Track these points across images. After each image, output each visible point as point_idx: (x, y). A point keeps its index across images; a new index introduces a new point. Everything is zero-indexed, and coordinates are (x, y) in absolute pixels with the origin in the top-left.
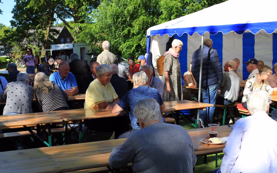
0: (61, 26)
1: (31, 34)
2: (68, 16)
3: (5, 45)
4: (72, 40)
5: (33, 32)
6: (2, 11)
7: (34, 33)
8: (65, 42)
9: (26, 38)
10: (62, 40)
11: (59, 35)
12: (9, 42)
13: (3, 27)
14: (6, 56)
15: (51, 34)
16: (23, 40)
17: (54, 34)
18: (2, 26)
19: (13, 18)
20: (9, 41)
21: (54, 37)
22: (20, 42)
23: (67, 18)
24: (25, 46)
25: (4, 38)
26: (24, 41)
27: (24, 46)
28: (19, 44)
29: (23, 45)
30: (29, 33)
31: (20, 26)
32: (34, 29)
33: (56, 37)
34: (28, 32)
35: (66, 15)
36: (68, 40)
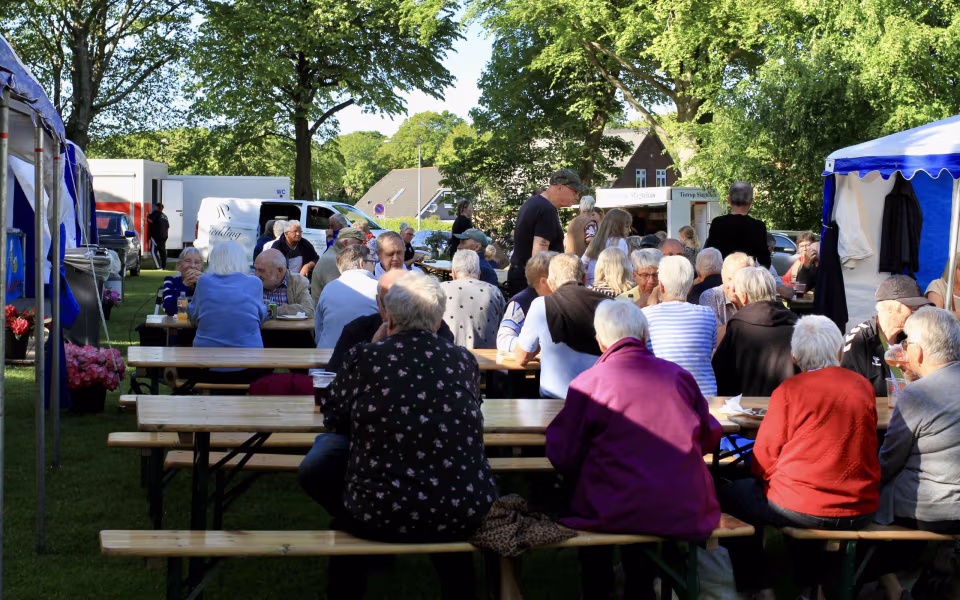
0: (637, 130)
1: (541, 154)
2: (663, 97)
3: (456, 185)
4: (672, 178)
5: (548, 146)
6: (453, 77)
7: (550, 148)
8: (651, 182)
9: (522, 165)
10: (641, 175)
11: (630, 157)
12: (469, 175)
13: (455, 125)
15: (603, 154)
16: (514, 170)
17: (614, 154)
18: (455, 121)
19: (482, 101)
20: (468, 171)
21: (613, 162)
22: (503, 177)
23: (658, 104)
24: (520, 192)
25: (453, 163)
26: (517, 173)
27: (515, 191)
28: (501, 183)
29: (514, 188)
30: (534, 149)
32: (550, 138)
33: (622, 162)
34: (531, 147)
35: (654, 94)
36: (661, 175)
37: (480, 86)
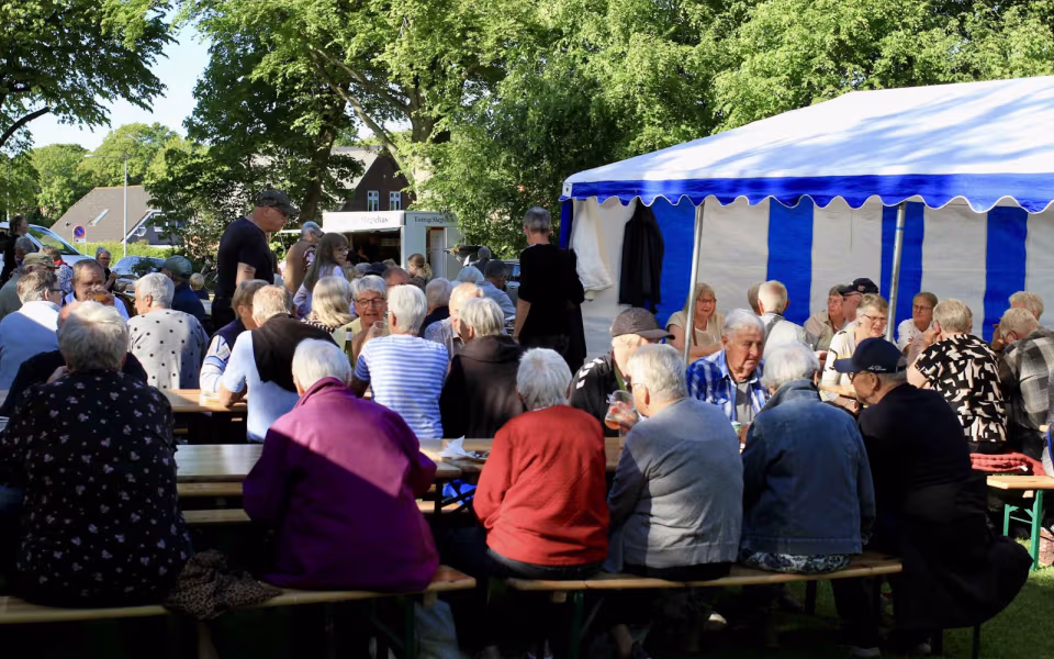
0: (368, 148)
1: (261, 172)
2: (397, 113)
3: (167, 206)
4: (406, 201)
5: (270, 163)
6: (163, 85)
7: (272, 166)
8: (384, 205)
9: (241, 184)
10: (374, 197)
11: (361, 178)
12: (180, 194)
13: (167, 138)
14: (169, 247)
15: (332, 174)
16: (232, 190)
17: (343, 175)
18: (167, 134)
19: (197, 113)
20: (180, 191)
21: (342, 185)
22: (219, 198)
23: (392, 120)
24: (238, 214)
25: (163, 181)
26: (235, 193)
28: (217, 204)
29: (232, 210)
30: (255, 167)
31: (222, 139)
32: (273, 155)
33: (352, 184)
34: (251, 164)
35: (388, 109)
36: (395, 197)
37: (196, 95)
